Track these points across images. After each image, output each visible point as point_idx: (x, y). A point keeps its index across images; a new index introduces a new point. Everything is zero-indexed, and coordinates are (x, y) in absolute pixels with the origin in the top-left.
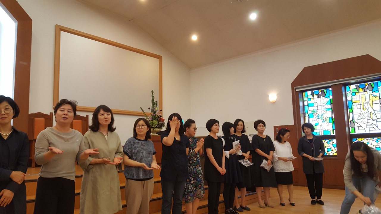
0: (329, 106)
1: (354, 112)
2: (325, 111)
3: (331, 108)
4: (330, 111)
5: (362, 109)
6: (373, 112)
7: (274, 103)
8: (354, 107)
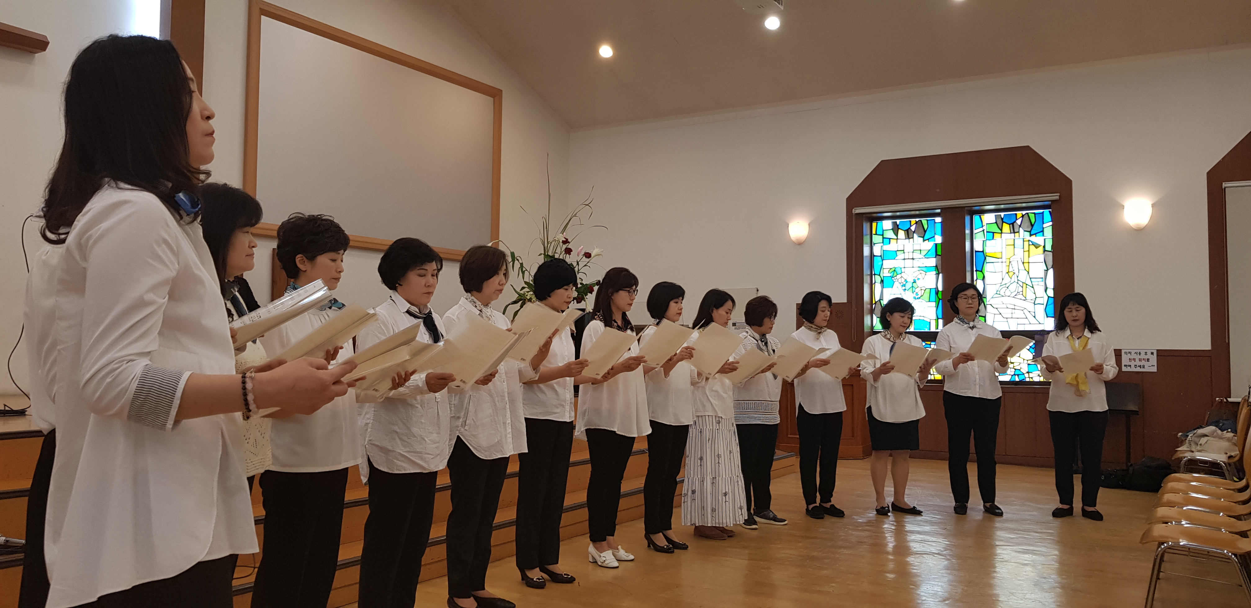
0: (933, 262)
1: (987, 281)
2: (921, 272)
3: (936, 266)
4: (935, 273)
5: (1004, 272)
6: (1029, 282)
8: (987, 268)
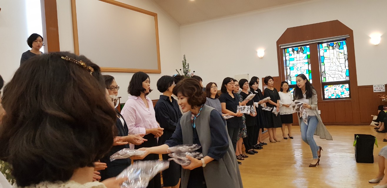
1: (325, 65)
2: (303, 64)
4: (308, 64)
5: (331, 62)
7: (262, 58)
8: (325, 61)
